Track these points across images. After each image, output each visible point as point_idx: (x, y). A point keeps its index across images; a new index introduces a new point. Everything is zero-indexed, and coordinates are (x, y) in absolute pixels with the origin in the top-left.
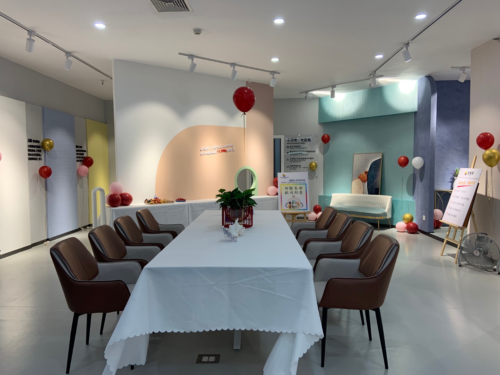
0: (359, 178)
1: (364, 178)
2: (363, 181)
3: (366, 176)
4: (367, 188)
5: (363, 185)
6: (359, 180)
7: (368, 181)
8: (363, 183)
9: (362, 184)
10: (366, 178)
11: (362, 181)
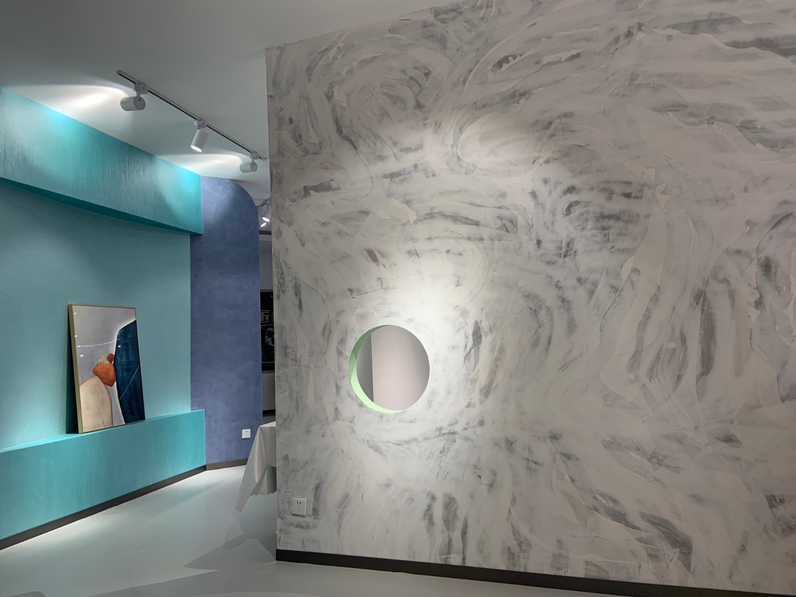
0: (96, 373)
1: (107, 373)
2: (107, 381)
3: (112, 368)
4: (119, 399)
5: (109, 392)
6: (97, 379)
7: (117, 380)
8: (107, 386)
9: (106, 392)
10: (112, 373)
11: (105, 383)
